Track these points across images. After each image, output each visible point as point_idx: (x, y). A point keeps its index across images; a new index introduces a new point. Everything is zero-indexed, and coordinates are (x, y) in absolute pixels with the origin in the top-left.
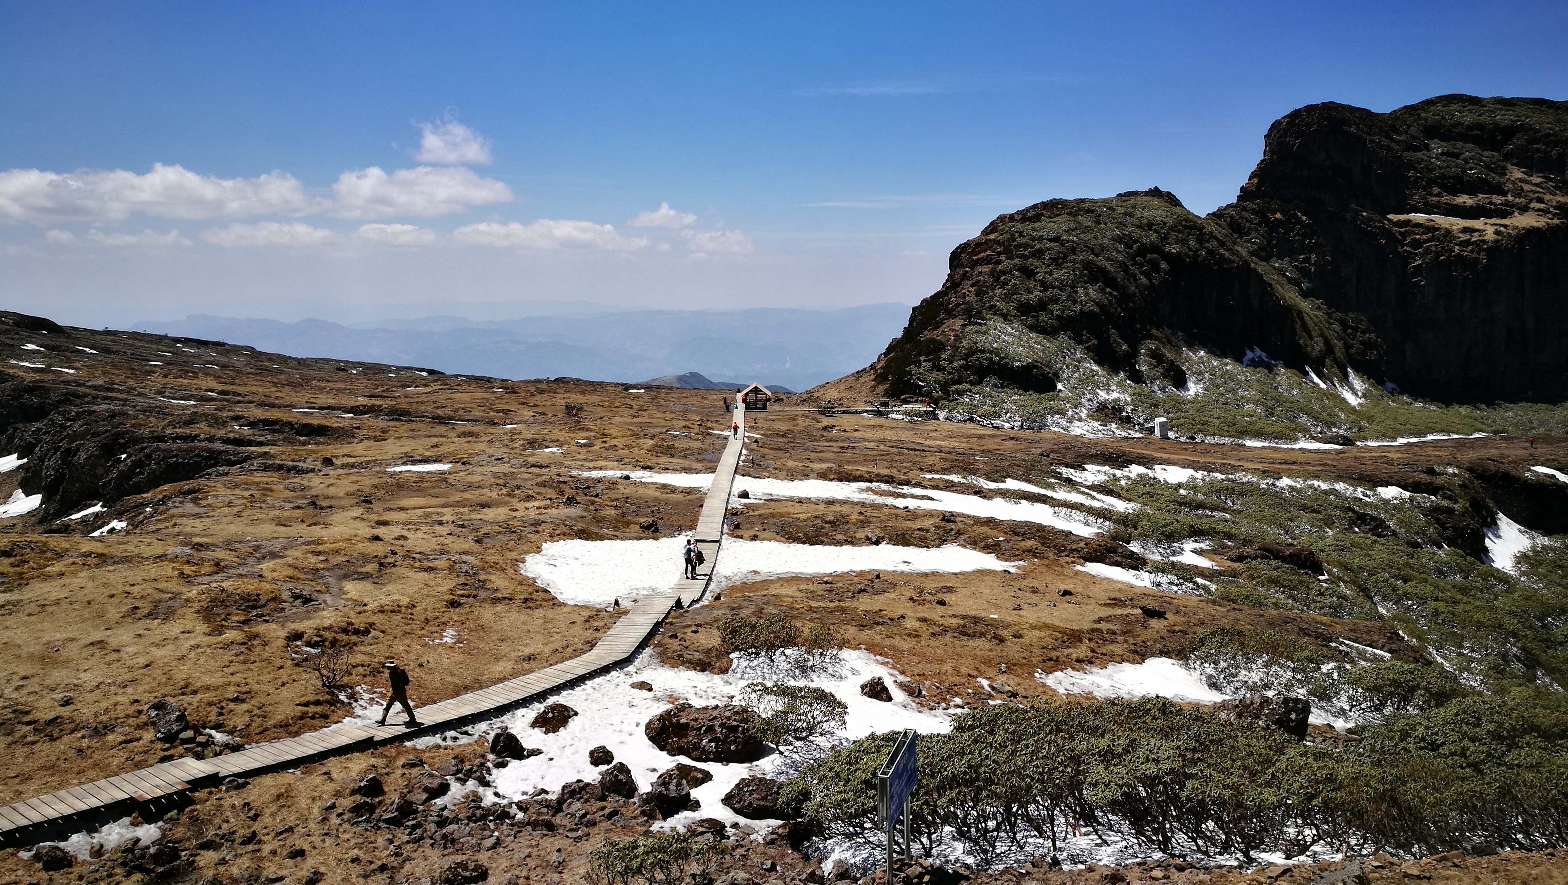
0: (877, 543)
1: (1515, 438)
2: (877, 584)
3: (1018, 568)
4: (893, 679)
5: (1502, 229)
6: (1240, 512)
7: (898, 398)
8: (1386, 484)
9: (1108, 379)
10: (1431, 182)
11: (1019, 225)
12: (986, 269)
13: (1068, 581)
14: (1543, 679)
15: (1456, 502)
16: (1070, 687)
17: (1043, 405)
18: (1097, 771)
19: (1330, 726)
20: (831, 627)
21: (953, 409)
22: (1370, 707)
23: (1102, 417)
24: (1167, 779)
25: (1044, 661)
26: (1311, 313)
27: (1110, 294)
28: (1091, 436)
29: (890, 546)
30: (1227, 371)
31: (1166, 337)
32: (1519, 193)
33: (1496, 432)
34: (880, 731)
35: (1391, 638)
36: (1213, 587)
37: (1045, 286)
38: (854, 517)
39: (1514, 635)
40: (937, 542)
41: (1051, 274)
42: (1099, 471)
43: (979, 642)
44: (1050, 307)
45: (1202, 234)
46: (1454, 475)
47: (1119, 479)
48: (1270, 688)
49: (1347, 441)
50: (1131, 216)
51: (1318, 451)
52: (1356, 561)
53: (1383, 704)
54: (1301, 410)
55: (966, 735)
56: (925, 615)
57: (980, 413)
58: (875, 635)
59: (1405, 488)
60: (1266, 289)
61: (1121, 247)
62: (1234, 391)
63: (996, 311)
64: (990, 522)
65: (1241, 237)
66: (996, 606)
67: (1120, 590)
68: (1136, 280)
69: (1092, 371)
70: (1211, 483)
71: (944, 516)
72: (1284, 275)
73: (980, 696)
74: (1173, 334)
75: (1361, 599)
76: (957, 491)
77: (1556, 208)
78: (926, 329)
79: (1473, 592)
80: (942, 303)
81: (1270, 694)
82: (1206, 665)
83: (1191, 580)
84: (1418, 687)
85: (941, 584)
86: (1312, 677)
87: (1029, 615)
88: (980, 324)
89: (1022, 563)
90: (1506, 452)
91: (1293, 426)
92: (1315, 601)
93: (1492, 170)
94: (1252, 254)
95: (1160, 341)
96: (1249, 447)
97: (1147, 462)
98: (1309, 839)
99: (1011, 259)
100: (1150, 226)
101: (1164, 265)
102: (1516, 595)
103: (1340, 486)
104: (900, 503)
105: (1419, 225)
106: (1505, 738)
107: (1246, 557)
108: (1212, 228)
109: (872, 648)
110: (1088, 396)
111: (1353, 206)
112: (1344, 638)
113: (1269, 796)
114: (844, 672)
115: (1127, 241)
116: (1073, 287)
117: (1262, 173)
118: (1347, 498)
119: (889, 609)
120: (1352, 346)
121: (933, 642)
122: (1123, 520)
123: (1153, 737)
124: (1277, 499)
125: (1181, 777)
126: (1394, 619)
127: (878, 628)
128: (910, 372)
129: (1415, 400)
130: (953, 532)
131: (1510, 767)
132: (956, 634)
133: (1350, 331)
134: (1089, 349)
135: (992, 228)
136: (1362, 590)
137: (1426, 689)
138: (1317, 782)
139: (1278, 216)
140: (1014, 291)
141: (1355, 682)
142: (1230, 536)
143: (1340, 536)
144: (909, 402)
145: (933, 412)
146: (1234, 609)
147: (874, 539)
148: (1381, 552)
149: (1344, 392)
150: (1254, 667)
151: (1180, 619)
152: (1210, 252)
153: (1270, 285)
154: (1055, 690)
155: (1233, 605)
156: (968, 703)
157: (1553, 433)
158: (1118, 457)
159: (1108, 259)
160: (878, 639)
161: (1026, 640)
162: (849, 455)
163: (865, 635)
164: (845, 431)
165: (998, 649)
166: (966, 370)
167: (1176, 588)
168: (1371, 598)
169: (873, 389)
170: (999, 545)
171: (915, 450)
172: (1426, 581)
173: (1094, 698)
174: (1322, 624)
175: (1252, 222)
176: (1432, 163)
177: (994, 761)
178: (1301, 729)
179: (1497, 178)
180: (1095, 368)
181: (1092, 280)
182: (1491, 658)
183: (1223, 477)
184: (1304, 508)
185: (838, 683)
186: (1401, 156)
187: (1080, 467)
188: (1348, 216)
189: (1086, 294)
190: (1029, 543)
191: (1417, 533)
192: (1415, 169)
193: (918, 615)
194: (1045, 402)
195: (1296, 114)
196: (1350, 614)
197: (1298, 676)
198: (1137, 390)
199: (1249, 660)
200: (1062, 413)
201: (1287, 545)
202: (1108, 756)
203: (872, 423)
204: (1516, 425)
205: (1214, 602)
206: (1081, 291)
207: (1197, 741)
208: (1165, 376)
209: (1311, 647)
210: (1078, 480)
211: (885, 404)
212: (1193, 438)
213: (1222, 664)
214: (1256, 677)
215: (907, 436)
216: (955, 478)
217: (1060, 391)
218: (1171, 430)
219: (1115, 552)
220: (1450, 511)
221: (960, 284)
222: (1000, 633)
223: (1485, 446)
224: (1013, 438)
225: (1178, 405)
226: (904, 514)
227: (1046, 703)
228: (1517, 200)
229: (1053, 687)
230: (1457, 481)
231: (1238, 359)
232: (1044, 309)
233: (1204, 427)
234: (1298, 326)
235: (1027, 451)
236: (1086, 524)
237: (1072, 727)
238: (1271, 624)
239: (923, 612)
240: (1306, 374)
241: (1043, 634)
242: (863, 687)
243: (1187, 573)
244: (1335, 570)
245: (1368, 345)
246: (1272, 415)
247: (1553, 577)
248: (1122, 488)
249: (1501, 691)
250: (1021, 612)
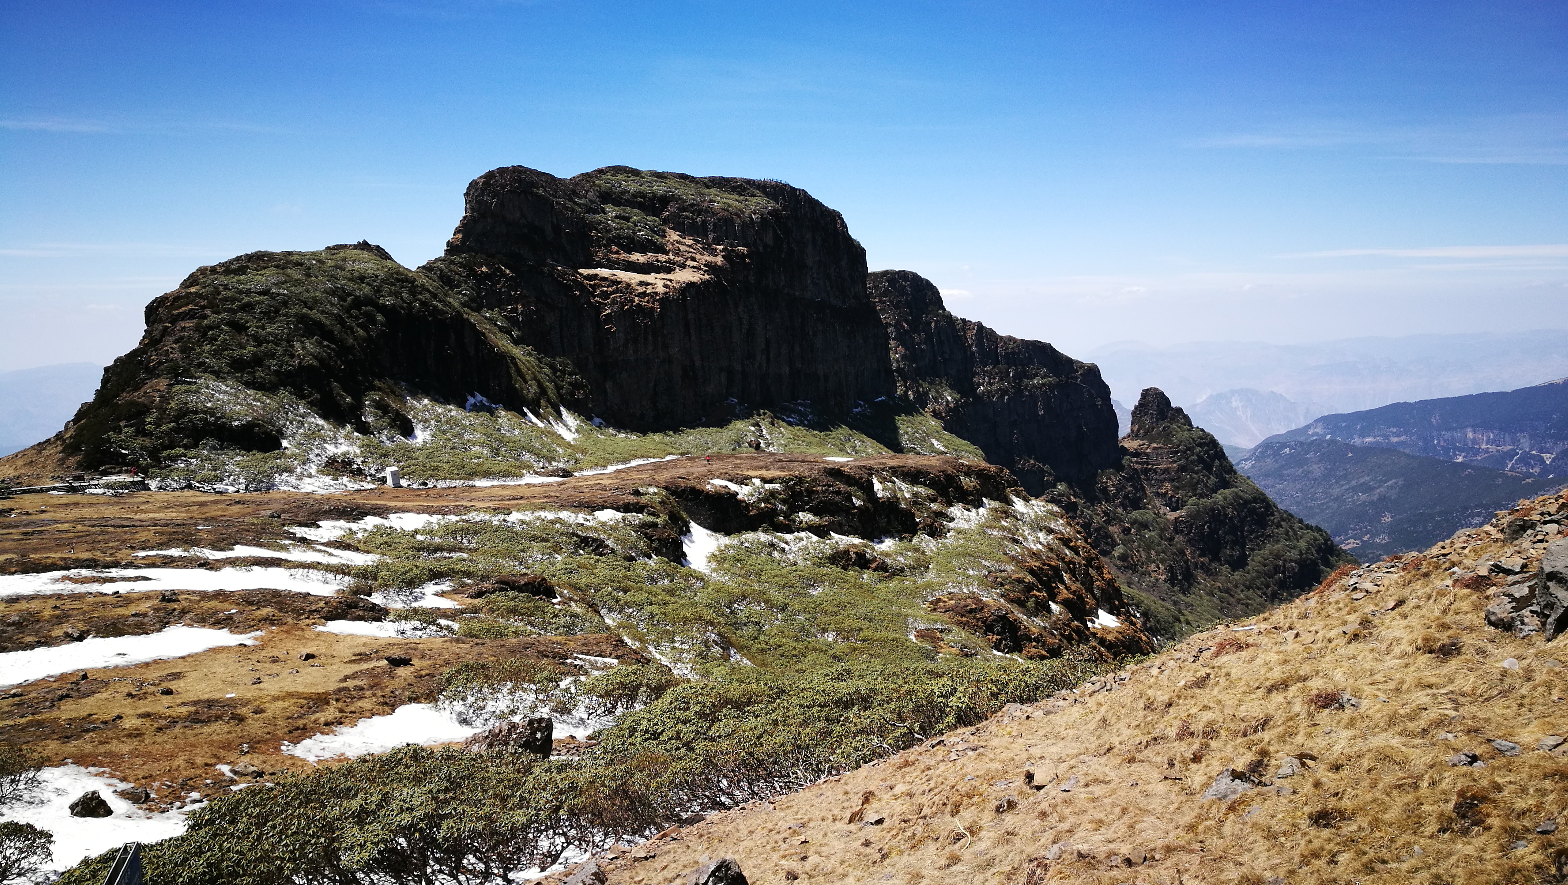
0: (81, 638)
1: (697, 457)
2: (84, 686)
3: (256, 639)
4: (112, 789)
5: (669, 283)
6: (476, 550)
7: (97, 470)
8: (602, 508)
9: (335, 433)
10: (611, 241)
11: (222, 278)
12: (189, 324)
13: (310, 644)
14: (736, 657)
15: (658, 516)
16: (320, 753)
17: (269, 464)
18: (352, 833)
19: (572, 737)
20: (24, 747)
21: (167, 476)
22: (604, 712)
23: (333, 471)
24: (422, 825)
25: (290, 732)
26: (523, 358)
27: (328, 347)
28: (323, 492)
29: (99, 640)
30: (452, 416)
31: (389, 387)
32: (677, 253)
33: (682, 454)
34: (95, 853)
35: (617, 645)
36: (456, 626)
37: (259, 341)
38: (47, 613)
39: (712, 624)
40: (158, 626)
41: (263, 328)
42: (334, 527)
43: (216, 727)
44: (267, 363)
45: (414, 287)
46: (655, 494)
47: (355, 533)
48: (516, 713)
49: (567, 474)
50: (343, 269)
51: (542, 485)
52: (583, 580)
53: (614, 707)
54: (523, 448)
55: (202, 833)
56: (148, 710)
57: (199, 478)
58: (85, 745)
59: (617, 509)
60: (479, 338)
61: (335, 300)
62: (460, 435)
63: (206, 369)
64: (220, 595)
65: (452, 289)
66: (233, 684)
67: (364, 645)
68: (353, 332)
69: (317, 425)
70: (446, 526)
71: (164, 596)
72: (496, 325)
73: (221, 784)
74: (396, 384)
75: (590, 614)
76: (178, 567)
77: (705, 265)
78: (123, 391)
79: (678, 593)
80: (141, 362)
81: (516, 719)
82: (455, 703)
83: (433, 623)
84: (641, 685)
85: (166, 672)
86: (552, 695)
87: (271, 687)
88: (189, 383)
89: (258, 633)
90: (691, 470)
91: (518, 464)
92: (550, 623)
93: (655, 232)
94: (464, 305)
95: (384, 392)
96: (480, 488)
97: (381, 512)
98: (559, 848)
99: (218, 313)
100: (362, 279)
101: (380, 318)
102: (710, 589)
103: (564, 515)
104: (108, 588)
105: (604, 279)
106: (708, 715)
107: (485, 592)
108: (423, 280)
109: (82, 760)
110: (317, 451)
111: (549, 261)
112: (577, 653)
113: (520, 817)
114: (45, 796)
115: (341, 294)
116: (288, 341)
117: (465, 228)
118: (570, 525)
119: (100, 712)
120: (562, 388)
121: (159, 739)
122: (363, 574)
123: (405, 786)
124: (511, 534)
125: (435, 820)
126: (619, 627)
127: (87, 736)
128: (108, 440)
129: (619, 432)
130: (176, 613)
131: (713, 739)
132: (187, 724)
133: (558, 373)
134: (311, 404)
135: (192, 280)
136: (590, 606)
137: (648, 685)
138: (561, 793)
139: (484, 269)
140: (225, 346)
141: (589, 692)
142: (468, 575)
143: (568, 560)
144: (110, 474)
145: (142, 482)
146: (477, 644)
147: (76, 635)
148: (603, 569)
149: (559, 429)
150: (500, 696)
151: (426, 663)
152: (423, 304)
153: (484, 334)
154: (304, 760)
155: (476, 641)
156: (208, 795)
157: (723, 451)
158: (353, 510)
159: (323, 312)
160: (88, 748)
161: (269, 714)
162: (34, 541)
163: (72, 747)
164: (27, 513)
165: (238, 730)
166: (178, 433)
167: (419, 633)
168: (599, 612)
169: (62, 462)
170: (231, 619)
171: (123, 526)
172: (641, 589)
173: (347, 759)
174: (558, 644)
175: (460, 275)
176: (609, 225)
177: (237, 852)
178: (545, 747)
179: (660, 239)
180: (320, 422)
181: (309, 334)
182: (696, 646)
183: (458, 518)
184: (534, 538)
185: (39, 810)
186: (584, 217)
187: (312, 523)
188: (546, 269)
189: (304, 348)
190: (266, 611)
191: (631, 548)
192: (596, 229)
193: (139, 711)
194: (272, 461)
195: (490, 175)
196: (582, 630)
197: (541, 697)
198: (366, 442)
199: (495, 691)
200: (290, 470)
201: (521, 575)
202: (361, 817)
203: (64, 501)
204: (696, 447)
205: (458, 641)
206: (297, 345)
207: (448, 781)
208: (392, 426)
209: (549, 667)
210: (313, 539)
211: (80, 478)
212: (425, 484)
213: (471, 699)
214: (502, 704)
215: (111, 512)
216: (175, 552)
217: (286, 448)
218: (403, 477)
219: (356, 607)
220: (654, 525)
221: (160, 341)
222: (239, 712)
223: (675, 466)
224: (239, 502)
225: (408, 453)
226: (113, 600)
227: (293, 776)
228: (677, 259)
229: (302, 757)
230: (657, 499)
231: (461, 404)
232: (261, 365)
233: (435, 472)
234: (513, 371)
235: (255, 514)
236: (326, 582)
237: (323, 794)
238: (512, 652)
239: (144, 707)
240: (524, 415)
241: (286, 704)
242: (72, 808)
243: (429, 617)
244: (566, 592)
245: (576, 386)
246: (498, 455)
247: (733, 570)
248: (359, 542)
249: (706, 674)
250: (261, 686)
